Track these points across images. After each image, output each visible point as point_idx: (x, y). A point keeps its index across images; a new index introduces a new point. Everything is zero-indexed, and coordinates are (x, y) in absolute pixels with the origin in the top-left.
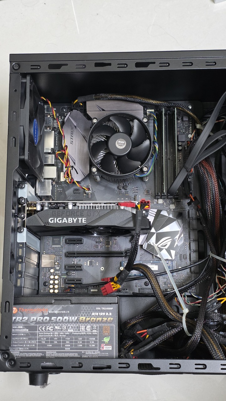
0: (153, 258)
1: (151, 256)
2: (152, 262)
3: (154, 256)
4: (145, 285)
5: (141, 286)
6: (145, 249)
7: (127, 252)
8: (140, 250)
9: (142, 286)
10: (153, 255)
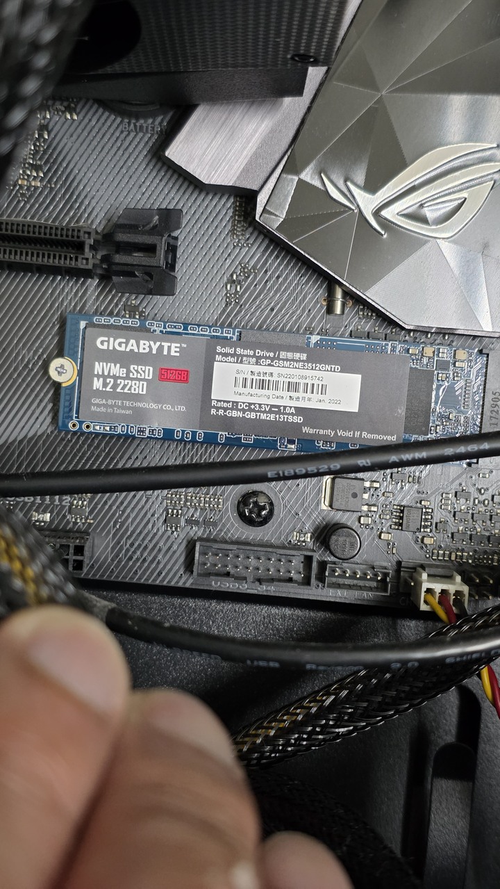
0: (330, 310)
1: (314, 293)
2: (315, 339)
3: (339, 294)
4: (242, 515)
5: (206, 523)
6: (274, 224)
7: (121, 237)
8: (232, 231)
9: (215, 524)
10: (331, 283)
